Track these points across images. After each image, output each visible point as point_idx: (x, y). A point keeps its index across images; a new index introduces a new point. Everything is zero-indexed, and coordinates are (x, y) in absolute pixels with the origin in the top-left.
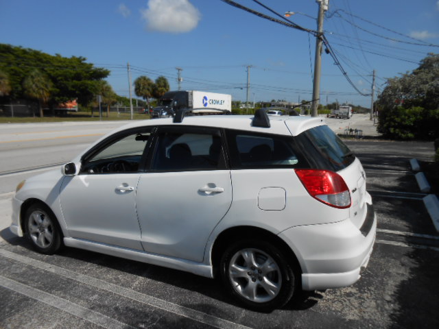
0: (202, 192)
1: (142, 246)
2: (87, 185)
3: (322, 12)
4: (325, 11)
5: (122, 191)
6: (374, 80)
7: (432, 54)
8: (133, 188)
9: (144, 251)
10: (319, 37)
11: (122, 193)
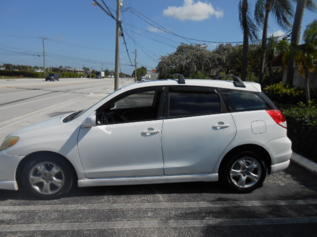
0: (215, 128)
1: (164, 172)
2: (110, 133)
3: (120, 7)
4: (121, 6)
5: (147, 134)
6: (136, 56)
7: (183, 44)
8: (159, 131)
9: (164, 175)
10: (119, 24)
11: (147, 136)
